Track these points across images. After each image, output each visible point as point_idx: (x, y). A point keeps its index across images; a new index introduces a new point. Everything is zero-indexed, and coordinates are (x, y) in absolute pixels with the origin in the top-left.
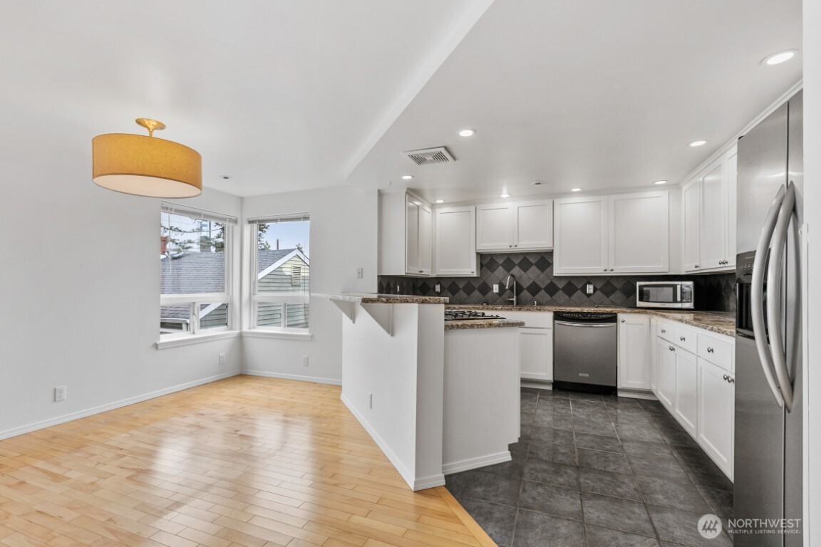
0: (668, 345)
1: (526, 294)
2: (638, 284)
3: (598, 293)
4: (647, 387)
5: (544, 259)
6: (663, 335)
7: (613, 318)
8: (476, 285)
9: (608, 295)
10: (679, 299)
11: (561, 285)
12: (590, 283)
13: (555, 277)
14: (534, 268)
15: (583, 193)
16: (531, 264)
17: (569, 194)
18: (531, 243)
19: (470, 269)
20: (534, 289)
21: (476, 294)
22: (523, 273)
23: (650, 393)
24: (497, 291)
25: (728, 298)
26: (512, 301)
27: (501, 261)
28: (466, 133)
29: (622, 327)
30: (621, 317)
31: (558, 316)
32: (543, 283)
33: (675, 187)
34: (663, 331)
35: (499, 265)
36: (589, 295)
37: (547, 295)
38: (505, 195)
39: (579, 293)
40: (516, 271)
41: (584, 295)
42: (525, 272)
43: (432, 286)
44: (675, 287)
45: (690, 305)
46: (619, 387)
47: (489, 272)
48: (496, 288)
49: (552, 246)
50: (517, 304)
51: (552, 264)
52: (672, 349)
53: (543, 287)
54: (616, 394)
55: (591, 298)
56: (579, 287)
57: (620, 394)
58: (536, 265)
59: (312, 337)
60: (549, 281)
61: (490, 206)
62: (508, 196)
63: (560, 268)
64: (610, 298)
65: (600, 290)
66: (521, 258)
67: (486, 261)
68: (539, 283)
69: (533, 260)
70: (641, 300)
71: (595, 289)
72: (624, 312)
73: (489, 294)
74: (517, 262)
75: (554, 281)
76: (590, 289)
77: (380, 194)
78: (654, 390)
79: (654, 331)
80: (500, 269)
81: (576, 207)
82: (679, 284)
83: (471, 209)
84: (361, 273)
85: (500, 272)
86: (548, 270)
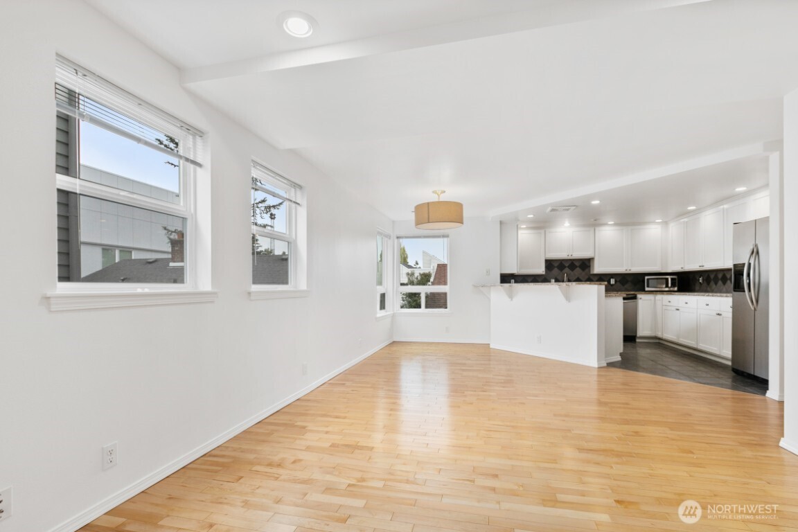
0: (674, 308)
2: (646, 278)
3: (618, 283)
6: (669, 304)
7: (635, 297)
8: (540, 279)
9: (623, 285)
10: (670, 285)
11: (595, 279)
12: (613, 278)
13: (592, 274)
14: (578, 269)
15: (616, 224)
16: (576, 267)
17: (606, 225)
18: (581, 253)
19: (541, 269)
23: (655, 338)
25: (695, 284)
27: (556, 265)
28: (596, 202)
29: (640, 302)
30: (639, 296)
33: (665, 223)
34: (669, 302)
35: (555, 267)
36: (612, 285)
40: (567, 270)
41: (610, 285)
42: (572, 271)
44: (667, 279)
45: (676, 289)
46: (638, 335)
47: (548, 271)
49: (594, 255)
51: (590, 266)
52: (678, 310)
53: (584, 280)
54: (635, 340)
55: (614, 286)
56: (607, 280)
57: (638, 340)
58: (580, 267)
59: (452, 313)
60: (588, 277)
61: (555, 230)
62: (568, 224)
63: (598, 269)
64: (625, 286)
66: (570, 262)
68: (581, 278)
69: (577, 264)
70: (648, 286)
71: (616, 281)
72: (641, 293)
74: (567, 265)
75: (591, 277)
76: (613, 281)
77: (501, 223)
78: (659, 335)
79: (659, 303)
80: (556, 269)
81: (609, 233)
82: (669, 278)
83: (543, 231)
84: (488, 272)
85: (556, 271)
86: (587, 270)
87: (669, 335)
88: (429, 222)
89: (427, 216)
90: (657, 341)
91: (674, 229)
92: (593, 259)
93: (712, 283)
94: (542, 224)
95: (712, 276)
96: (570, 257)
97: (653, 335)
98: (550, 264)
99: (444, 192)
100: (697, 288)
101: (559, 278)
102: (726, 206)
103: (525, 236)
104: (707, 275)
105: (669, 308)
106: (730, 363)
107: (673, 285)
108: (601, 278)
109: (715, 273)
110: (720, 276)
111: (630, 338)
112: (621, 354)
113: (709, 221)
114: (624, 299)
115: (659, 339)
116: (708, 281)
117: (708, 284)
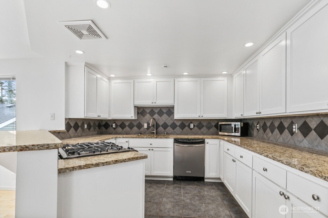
0: (231, 158)
1: (161, 129)
2: (219, 123)
3: (196, 128)
4: (218, 176)
5: (170, 110)
7: (203, 142)
8: (135, 124)
9: (200, 128)
10: (233, 131)
11: (178, 124)
12: (192, 123)
13: (176, 119)
14: (165, 115)
16: (164, 113)
17: (182, 76)
18: (163, 101)
19: (130, 115)
20: (165, 126)
21: (135, 129)
22: (159, 117)
23: (219, 179)
24: (146, 127)
25: (253, 130)
26: (154, 133)
27: (148, 111)
28: (102, 4)
29: (207, 146)
30: (206, 141)
31: (176, 141)
32: (169, 123)
33: (230, 76)
34: (228, 150)
35: (147, 113)
36: (191, 129)
37: (171, 129)
38: (149, 75)
39: (187, 128)
40: (156, 116)
41: (189, 129)
42: (161, 117)
43: (111, 125)
45: (239, 134)
46: (205, 177)
47: (142, 117)
48: (146, 126)
49: (173, 103)
50: (156, 134)
51: (174, 113)
52: (234, 161)
53: (169, 125)
54: (204, 180)
55: (192, 130)
56: (187, 124)
58: (166, 113)
60: (173, 122)
62: (151, 75)
63: (178, 115)
64: (201, 130)
65: (197, 126)
66: (159, 109)
67: (140, 111)
68: (167, 123)
69: (165, 111)
71: (194, 126)
72: (208, 138)
73: (142, 129)
74: (156, 111)
75: (175, 122)
76: (192, 126)
79: (222, 149)
81: (186, 84)
82: (234, 124)
83: (132, 81)
84: (53, 117)
85: (148, 117)
86: (172, 116)
91: (237, 81)
92: (174, 106)
93: (268, 130)
94: (129, 74)
95: (268, 124)
96: (153, 105)
100: (255, 134)
104: (263, 122)
109: (271, 121)
110: (277, 124)
116: (264, 128)
117: (265, 131)
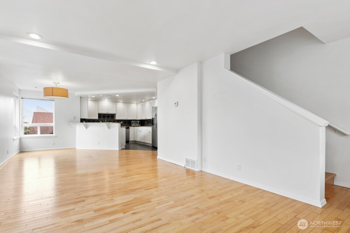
2: (132, 121)
5: (113, 116)
8: (96, 121)
9: (125, 123)
13: (115, 120)
14: (110, 118)
15: (123, 103)
17: (120, 102)
18: (111, 112)
19: (96, 117)
27: (102, 116)
28: (117, 96)
29: (130, 129)
30: (130, 127)
33: (137, 104)
34: (138, 129)
38: (106, 100)
40: (106, 118)
42: (108, 118)
44: (138, 122)
45: (140, 125)
47: (99, 118)
51: (115, 117)
52: (140, 131)
57: (130, 142)
58: (111, 117)
59: (56, 136)
61: (102, 102)
63: (117, 118)
69: (110, 116)
70: (132, 124)
71: (123, 123)
74: (106, 116)
76: (122, 122)
77: (81, 97)
78: (136, 140)
79: (135, 130)
80: (102, 117)
81: (121, 105)
82: (138, 121)
83: (97, 102)
84: (75, 118)
85: (102, 118)
86: (113, 118)
87: (138, 140)
88: (53, 96)
89: (52, 93)
90: (135, 142)
91: (139, 106)
92: (116, 114)
93: (149, 123)
94: (97, 100)
96: (107, 113)
97: (134, 140)
98: (100, 115)
99: (59, 83)
100: (145, 125)
101: (103, 121)
102: (151, 101)
103: (90, 104)
105: (138, 131)
106: (151, 145)
107: (139, 124)
108: (118, 121)
111: (127, 142)
112: (125, 146)
113: (148, 105)
114: (126, 128)
115: (136, 141)
116: (148, 122)
117: (148, 123)
